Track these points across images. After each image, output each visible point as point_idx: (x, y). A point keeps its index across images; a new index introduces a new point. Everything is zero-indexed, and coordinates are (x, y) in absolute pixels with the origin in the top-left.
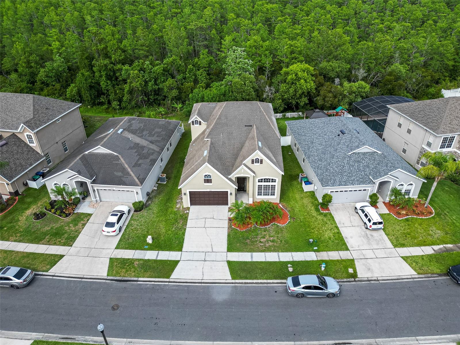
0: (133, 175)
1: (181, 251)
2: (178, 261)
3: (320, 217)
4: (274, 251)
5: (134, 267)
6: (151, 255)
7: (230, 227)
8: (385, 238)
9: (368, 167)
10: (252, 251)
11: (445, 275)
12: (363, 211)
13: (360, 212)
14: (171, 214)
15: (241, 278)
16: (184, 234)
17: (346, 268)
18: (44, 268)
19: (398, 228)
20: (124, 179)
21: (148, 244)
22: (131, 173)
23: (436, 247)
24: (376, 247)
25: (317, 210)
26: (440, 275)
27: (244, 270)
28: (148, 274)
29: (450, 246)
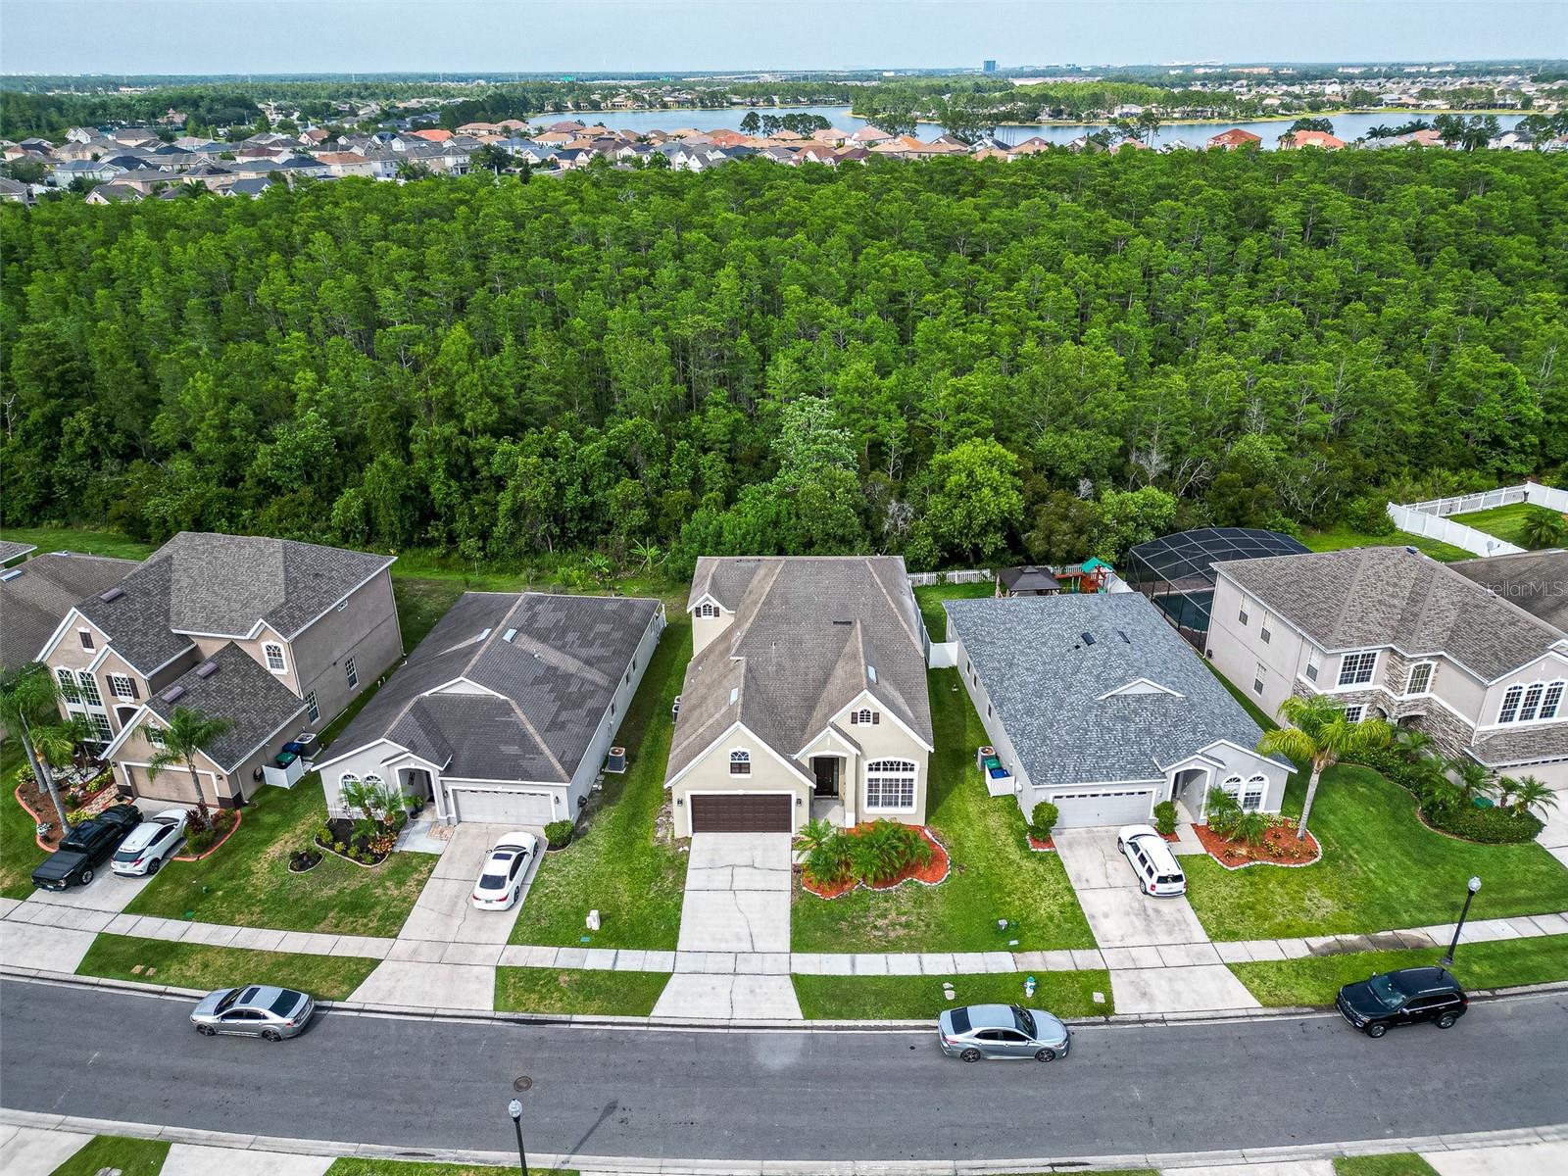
0: (547, 752)
1: (674, 949)
2: (669, 975)
3: (1027, 864)
4: (911, 949)
5: (558, 989)
6: (598, 960)
7: (796, 890)
8: (1191, 916)
9: (1149, 732)
10: (853, 949)
11: (1329, 1009)
12: (1136, 849)
13: (1129, 849)
14: (642, 854)
15: (827, 1016)
16: (679, 907)
17: (1087, 992)
18: (335, 992)
19: (1224, 891)
20: (524, 763)
21: (590, 932)
22: (543, 747)
23: (1317, 942)
24: (1165, 939)
25: (1022, 845)
26: (1318, 1009)
27: (833, 997)
28: (596, 1005)
29: (1352, 937)
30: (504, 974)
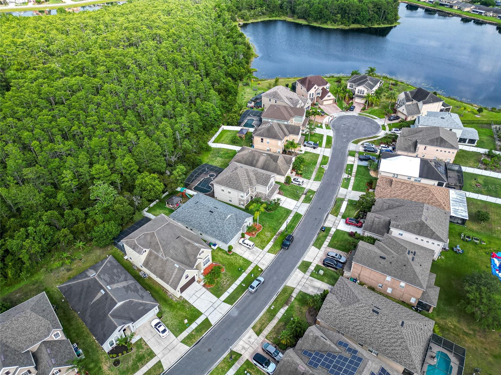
1: (202, 314)
2: (207, 318)
3: (232, 257)
4: (232, 284)
5: (195, 335)
6: (194, 326)
7: (208, 289)
8: (257, 248)
9: (234, 223)
10: (225, 290)
11: (281, 249)
14: (176, 305)
15: (234, 302)
17: (257, 269)
18: (161, 371)
19: (257, 241)
20: (147, 308)
21: (187, 324)
22: (147, 302)
23: (272, 240)
24: (258, 254)
25: (228, 254)
27: (232, 299)
29: (275, 236)
30: (183, 342)
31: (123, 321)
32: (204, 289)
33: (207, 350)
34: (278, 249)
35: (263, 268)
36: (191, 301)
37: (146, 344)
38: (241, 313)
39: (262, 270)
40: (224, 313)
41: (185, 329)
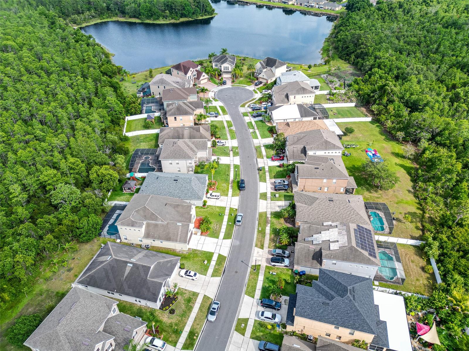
1: (214, 253)
2: (219, 254)
3: (208, 209)
4: (221, 225)
5: (218, 268)
6: (213, 263)
8: (225, 196)
10: (220, 232)
14: (189, 256)
15: (231, 237)
16: (205, 251)
17: (234, 210)
20: (173, 263)
21: (207, 263)
22: (171, 259)
23: (230, 188)
24: (226, 201)
25: (203, 209)
27: (228, 235)
28: (222, 263)
29: (230, 185)
30: (213, 276)
31: (164, 278)
32: (203, 237)
33: (234, 272)
34: (238, 191)
35: (236, 207)
36: (199, 248)
37: (186, 290)
38: (241, 241)
39: (237, 210)
40: (229, 245)
41: (209, 268)
